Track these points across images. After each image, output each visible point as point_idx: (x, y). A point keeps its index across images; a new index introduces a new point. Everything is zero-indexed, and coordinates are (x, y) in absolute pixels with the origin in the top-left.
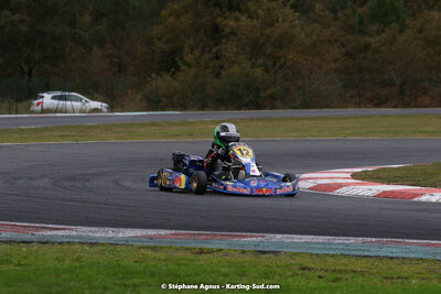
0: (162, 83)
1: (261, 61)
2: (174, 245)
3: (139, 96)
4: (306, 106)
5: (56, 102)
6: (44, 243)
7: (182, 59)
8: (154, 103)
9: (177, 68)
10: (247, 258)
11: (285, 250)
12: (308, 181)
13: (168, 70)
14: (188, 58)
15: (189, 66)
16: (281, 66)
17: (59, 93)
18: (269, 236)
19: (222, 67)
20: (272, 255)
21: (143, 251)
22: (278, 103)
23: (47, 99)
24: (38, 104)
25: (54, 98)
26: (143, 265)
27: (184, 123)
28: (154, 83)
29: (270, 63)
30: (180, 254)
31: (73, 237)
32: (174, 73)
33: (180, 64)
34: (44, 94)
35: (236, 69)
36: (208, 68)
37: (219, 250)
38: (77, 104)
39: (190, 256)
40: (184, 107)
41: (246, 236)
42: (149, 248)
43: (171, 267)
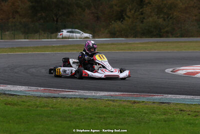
0: (117, 25)
1: (162, 16)
2: (122, 99)
3: (106, 31)
4: (182, 36)
5: (69, 34)
6: (63, 98)
7: (126, 14)
8: (113, 35)
9: (124, 19)
10: (155, 105)
11: (173, 102)
12: (183, 70)
13: (120, 19)
14: (128, 14)
15: (129, 17)
16: (171, 18)
17: (70, 30)
18: (165, 95)
19: (144, 18)
20: (167, 104)
21: (108, 102)
22: (170, 35)
23: (65, 33)
24: (61, 35)
25: (68, 32)
26: (108, 108)
27: (127, 44)
28: (113, 25)
29: (166, 17)
30: (125, 104)
31: (77, 95)
32: (122, 21)
33: (125, 16)
34: (64, 30)
35: (151, 19)
36: (138, 19)
37: (143, 102)
38: (78, 35)
39: (129, 104)
40: (127, 37)
41: (155, 96)
42: (111, 100)
43: (121, 109)
